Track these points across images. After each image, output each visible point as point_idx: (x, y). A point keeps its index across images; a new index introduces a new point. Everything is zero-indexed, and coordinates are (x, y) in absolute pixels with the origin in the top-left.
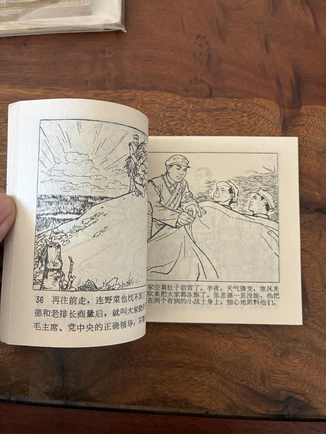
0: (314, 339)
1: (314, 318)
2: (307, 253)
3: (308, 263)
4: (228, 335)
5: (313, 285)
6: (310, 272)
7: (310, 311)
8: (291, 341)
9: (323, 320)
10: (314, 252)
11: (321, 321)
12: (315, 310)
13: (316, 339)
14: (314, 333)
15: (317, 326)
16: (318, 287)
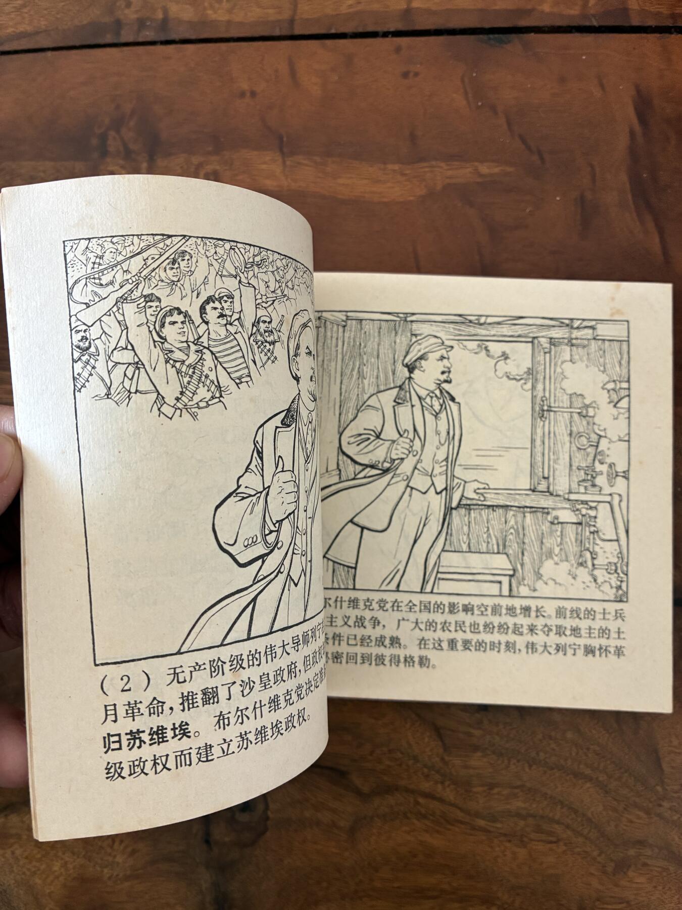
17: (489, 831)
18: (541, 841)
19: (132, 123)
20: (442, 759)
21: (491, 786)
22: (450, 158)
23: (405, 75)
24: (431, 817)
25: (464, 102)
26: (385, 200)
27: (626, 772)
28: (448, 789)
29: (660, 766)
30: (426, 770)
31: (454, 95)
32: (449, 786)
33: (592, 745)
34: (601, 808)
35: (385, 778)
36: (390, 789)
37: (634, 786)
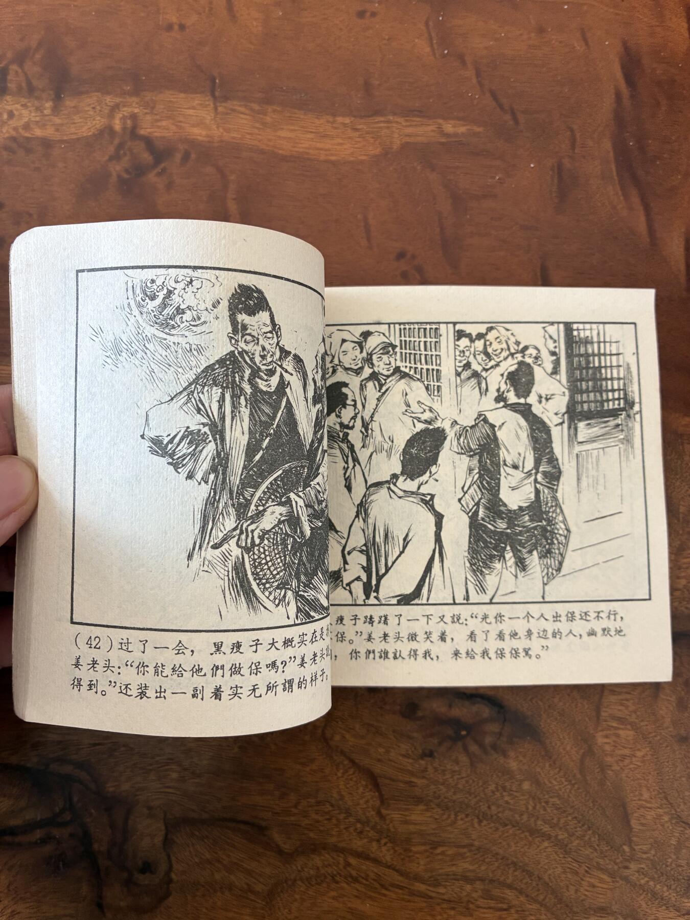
0: (640, 907)
1: (640, 864)
2: (629, 727)
3: (631, 748)
4: (464, 905)
5: (641, 795)
6: (636, 766)
7: (634, 850)
8: (592, 912)
9: (658, 868)
10: (642, 724)
11: (656, 869)
12: (644, 848)
13: (644, 905)
14: (641, 895)
15: (646, 879)
16: (651, 798)
17: (431, 898)
18: (490, 908)
19: (38, 56)
20: (379, 813)
21: (435, 845)
22: (408, 113)
23: (361, 14)
24: (364, 881)
25: (428, 50)
26: (333, 158)
27: (589, 830)
28: (384, 849)
29: (628, 822)
30: (359, 825)
31: (416, 41)
32: (385, 844)
33: (551, 797)
34: (559, 870)
35: (312, 835)
36: (315, 848)
37: (598, 845)
